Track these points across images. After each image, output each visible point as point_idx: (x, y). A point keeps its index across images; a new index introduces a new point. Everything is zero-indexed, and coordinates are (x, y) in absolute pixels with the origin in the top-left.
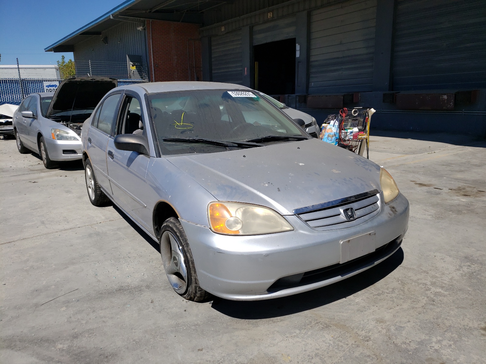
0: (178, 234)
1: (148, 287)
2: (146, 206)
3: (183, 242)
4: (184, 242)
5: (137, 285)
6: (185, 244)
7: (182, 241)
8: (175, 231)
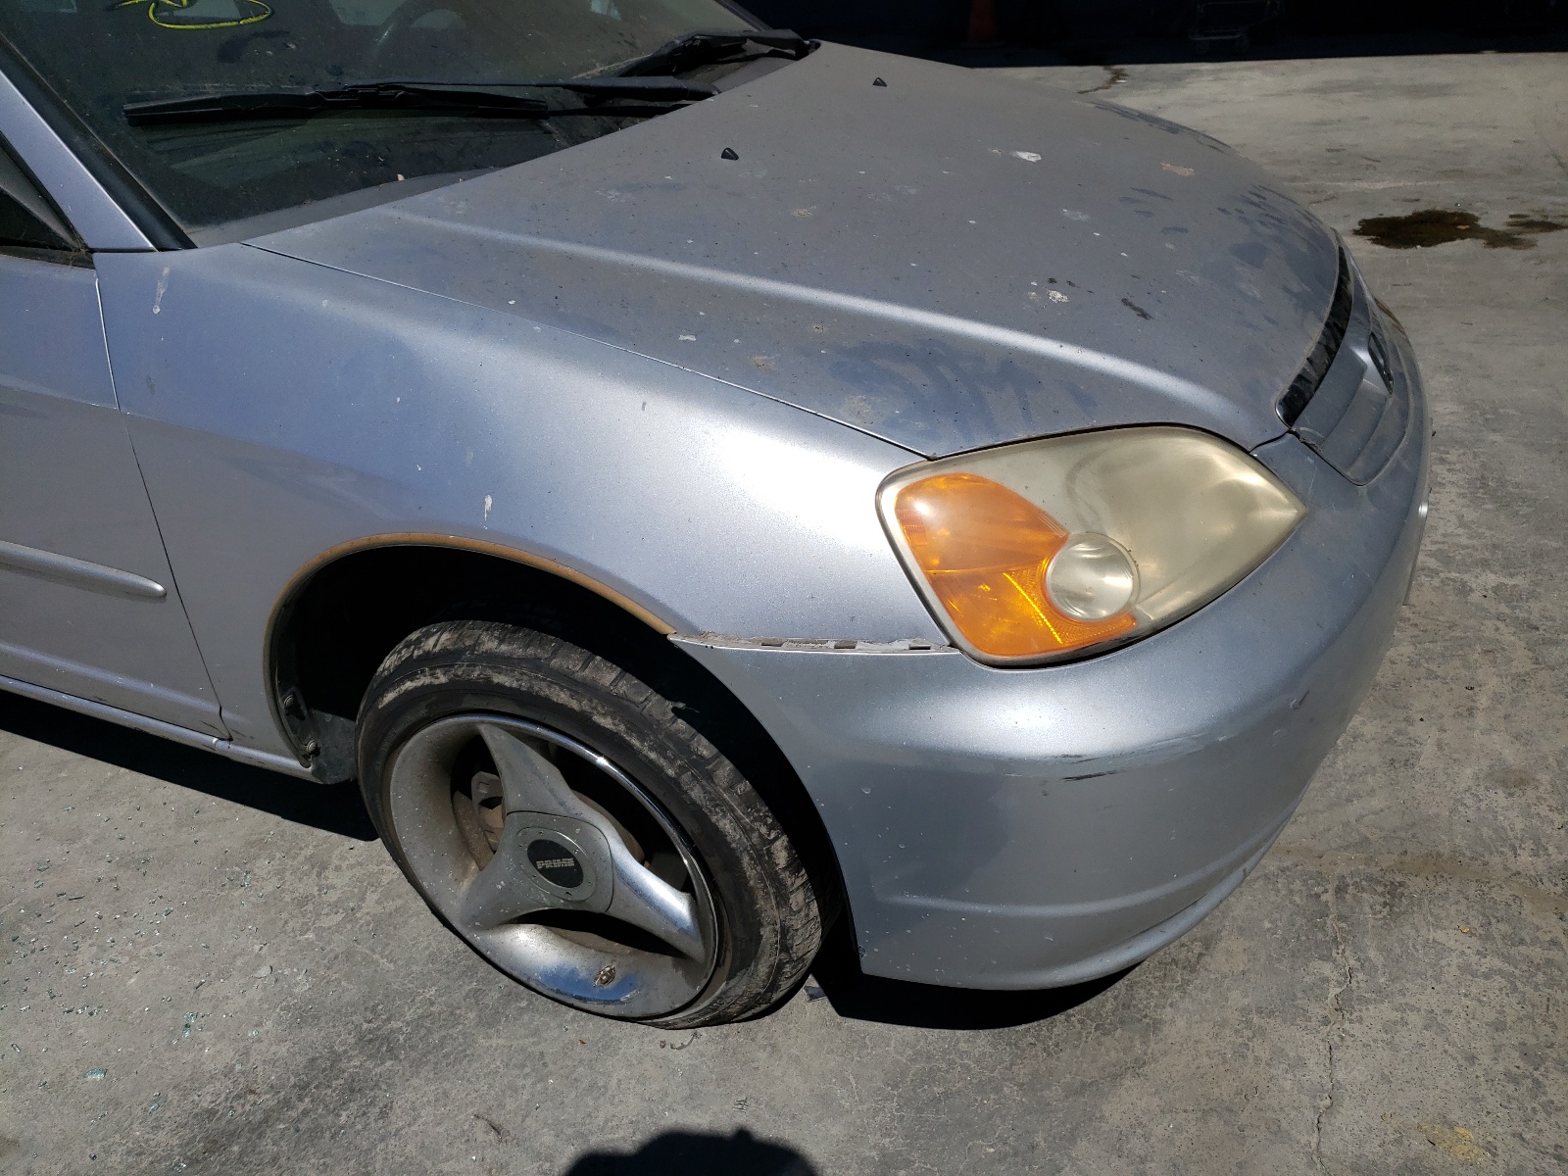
0: (606, 722)
1: (377, 1043)
2: (159, 588)
3: (662, 762)
4: (672, 762)
5: (302, 1060)
6: (682, 769)
7: (653, 756)
8: (574, 704)
